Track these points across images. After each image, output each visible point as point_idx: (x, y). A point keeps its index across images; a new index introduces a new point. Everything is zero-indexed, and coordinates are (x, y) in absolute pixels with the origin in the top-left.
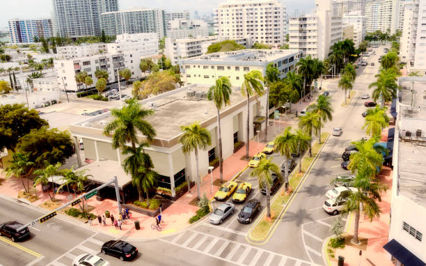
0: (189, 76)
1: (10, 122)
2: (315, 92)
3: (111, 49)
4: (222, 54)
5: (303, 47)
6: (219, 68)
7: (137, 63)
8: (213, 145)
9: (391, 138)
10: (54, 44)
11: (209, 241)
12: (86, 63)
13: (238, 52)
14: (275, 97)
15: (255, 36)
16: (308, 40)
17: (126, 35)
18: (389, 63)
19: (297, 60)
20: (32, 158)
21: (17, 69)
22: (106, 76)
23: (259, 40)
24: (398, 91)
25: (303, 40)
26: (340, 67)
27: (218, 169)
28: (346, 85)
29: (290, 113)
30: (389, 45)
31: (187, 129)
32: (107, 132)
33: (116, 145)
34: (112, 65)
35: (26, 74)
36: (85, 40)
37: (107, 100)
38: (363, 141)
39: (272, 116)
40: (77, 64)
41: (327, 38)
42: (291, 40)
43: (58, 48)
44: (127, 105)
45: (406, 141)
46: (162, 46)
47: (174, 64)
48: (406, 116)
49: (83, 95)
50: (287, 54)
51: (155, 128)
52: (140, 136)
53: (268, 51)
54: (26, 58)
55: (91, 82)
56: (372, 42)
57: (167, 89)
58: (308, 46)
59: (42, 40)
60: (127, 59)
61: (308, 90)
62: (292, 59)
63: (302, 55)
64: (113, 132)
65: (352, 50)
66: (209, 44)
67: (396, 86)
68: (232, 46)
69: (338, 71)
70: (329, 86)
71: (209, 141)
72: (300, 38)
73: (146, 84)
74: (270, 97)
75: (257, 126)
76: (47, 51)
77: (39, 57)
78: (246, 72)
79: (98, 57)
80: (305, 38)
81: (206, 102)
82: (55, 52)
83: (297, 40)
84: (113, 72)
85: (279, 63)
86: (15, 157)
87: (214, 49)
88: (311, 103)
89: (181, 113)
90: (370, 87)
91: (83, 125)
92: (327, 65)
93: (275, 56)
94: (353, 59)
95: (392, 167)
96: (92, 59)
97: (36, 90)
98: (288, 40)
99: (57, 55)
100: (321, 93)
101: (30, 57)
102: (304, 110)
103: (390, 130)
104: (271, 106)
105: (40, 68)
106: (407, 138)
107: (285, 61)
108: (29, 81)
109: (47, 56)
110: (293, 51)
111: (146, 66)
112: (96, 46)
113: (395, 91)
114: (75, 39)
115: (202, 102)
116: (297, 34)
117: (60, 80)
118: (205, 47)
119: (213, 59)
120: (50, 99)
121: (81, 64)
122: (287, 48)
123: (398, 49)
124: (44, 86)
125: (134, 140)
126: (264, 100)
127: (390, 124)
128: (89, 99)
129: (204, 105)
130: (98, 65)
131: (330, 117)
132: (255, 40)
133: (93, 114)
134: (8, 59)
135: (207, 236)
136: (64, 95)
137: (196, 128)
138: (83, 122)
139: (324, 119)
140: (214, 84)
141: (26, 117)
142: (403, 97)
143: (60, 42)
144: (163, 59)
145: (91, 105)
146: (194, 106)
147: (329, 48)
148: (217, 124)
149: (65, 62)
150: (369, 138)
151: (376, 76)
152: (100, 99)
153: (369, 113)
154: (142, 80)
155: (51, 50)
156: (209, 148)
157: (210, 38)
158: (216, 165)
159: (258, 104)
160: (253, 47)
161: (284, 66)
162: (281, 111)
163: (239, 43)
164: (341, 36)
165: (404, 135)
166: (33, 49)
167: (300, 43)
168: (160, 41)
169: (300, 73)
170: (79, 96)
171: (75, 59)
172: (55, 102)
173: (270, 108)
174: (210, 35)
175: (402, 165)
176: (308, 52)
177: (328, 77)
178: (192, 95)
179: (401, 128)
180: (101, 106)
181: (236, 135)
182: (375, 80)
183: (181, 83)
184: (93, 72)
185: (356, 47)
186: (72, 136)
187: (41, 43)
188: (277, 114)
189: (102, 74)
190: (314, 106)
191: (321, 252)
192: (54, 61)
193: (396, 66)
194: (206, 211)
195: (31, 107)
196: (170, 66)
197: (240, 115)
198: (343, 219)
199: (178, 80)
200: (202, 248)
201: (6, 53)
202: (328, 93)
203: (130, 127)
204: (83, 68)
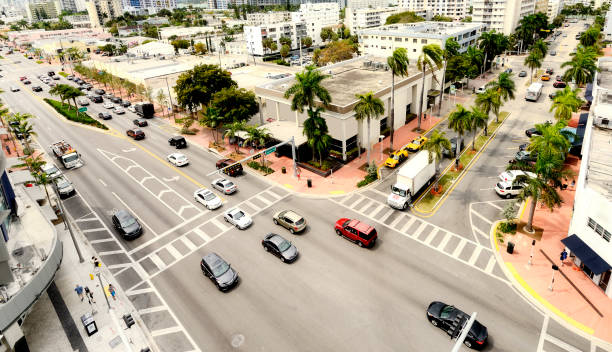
0: (366, 46)
1: (206, 81)
2: (497, 69)
3: (295, 18)
4: (400, 25)
5: (487, 20)
6: (397, 39)
7: (318, 32)
8: (386, 114)
9: (582, 124)
10: (244, 11)
11: (374, 206)
12: (272, 30)
13: (418, 24)
14: (452, 71)
15: (436, 7)
16: (494, 13)
17: (309, 4)
18: (589, 40)
19: (479, 34)
20: (222, 114)
21: (212, 33)
22: (289, 43)
23: (440, 12)
24: (596, 74)
25: (488, 13)
26: (528, 43)
27: (389, 138)
28: (534, 63)
29: (467, 88)
30: (591, 20)
31: (362, 97)
32: (287, 96)
33: (295, 108)
34: (295, 33)
35: (220, 38)
36: (272, 8)
37: (289, 65)
38: (548, 124)
39: (447, 91)
40: (264, 31)
41: (516, 11)
42: (474, 12)
43: (248, 15)
44: (307, 71)
45: (601, 129)
46: (342, 16)
47: (352, 34)
48: (604, 101)
49: (268, 60)
50: (469, 27)
51: (331, 95)
52: (317, 100)
53: (449, 24)
54: (221, 23)
55: (276, 48)
56: (570, 16)
57: (345, 58)
58: (492, 19)
59: (234, 7)
60: (309, 27)
61: (489, 66)
62: (474, 33)
63: (485, 29)
64: (293, 96)
65: (545, 24)
66: (389, 15)
67: (594, 67)
68: (411, 17)
69: (525, 47)
70: (512, 63)
71: (382, 111)
72: (485, 10)
73: (325, 52)
74: (447, 72)
75: (431, 99)
76: (238, 17)
77: (231, 23)
78: (424, 44)
79: (283, 25)
80: (491, 10)
81: (381, 72)
82: (245, 19)
83: (482, 13)
84: (296, 39)
85: (460, 36)
86: (208, 111)
87: (393, 20)
88: (492, 80)
89: (357, 82)
90: (563, 66)
91: (267, 88)
92: (513, 41)
93: (455, 30)
94: (544, 35)
95: (581, 157)
96: (278, 26)
97: (227, 52)
98: (471, 13)
99: (247, 22)
100: (503, 70)
101: (223, 22)
102: (483, 87)
103: (582, 115)
104: (447, 80)
105: (232, 33)
106: (604, 126)
107: (466, 35)
108: (223, 44)
109: (239, 23)
110: (477, 24)
111: (327, 34)
112: (281, 15)
113: (593, 73)
114: (262, 7)
115: (377, 72)
116: (483, 6)
117: (248, 45)
118: (384, 18)
119: (391, 31)
120: (239, 62)
121: (268, 30)
122: (469, 20)
123: (603, 24)
124: (235, 49)
125: (311, 104)
126: (440, 74)
127: (583, 109)
128: (273, 64)
129: (380, 75)
130: (283, 32)
131: (512, 96)
132: (435, 12)
133: (276, 78)
134: (205, 23)
135: (373, 201)
136: (252, 59)
137: (370, 97)
138: (268, 84)
139: (505, 98)
140: (392, 55)
141: (219, 77)
142: (602, 80)
143: (250, 9)
144: (343, 28)
145: (275, 69)
146: (369, 76)
147: (517, 21)
148: (390, 95)
149: (253, 27)
150: (555, 121)
151: (571, 55)
152: (282, 64)
153: (558, 95)
154: (322, 48)
155: (242, 17)
156: (382, 117)
157: (391, 8)
158: (387, 135)
159: (434, 77)
160: (433, 19)
161: (464, 40)
162: (458, 86)
163: (418, 15)
164: (533, 9)
165: (599, 122)
166: (227, 15)
167: (485, 16)
168: (341, 11)
169: (481, 47)
170: (264, 60)
171: (262, 26)
172: (243, 65)
173: (446, 82)
174: (391, 6)
175: (594, 156)
176: (492, 26)
177: (512, 54)
178: (369, 65)
179: (597, 114)
180: (283, 70)
181: (408, 107)
182: (570, 59)
183: (359, 53)
184: (277, 39)
185: (551, 21)
186: (257, 96)
187: (233, 10)
188: (453, 89)
189: (286, 41)
190: (494, 83)
191: (489, 234)
192: (245, 27)
193: (596, 44)
194: (374, 177)
195: (224, 68)
196: (349, 36)
197: (414, 87)
198: (517, 204)
199: (355, 49)
200: (368, 212)
201: (204, 18)
202: (511, 71)
203: (308, 92)
204: (269, 34)
